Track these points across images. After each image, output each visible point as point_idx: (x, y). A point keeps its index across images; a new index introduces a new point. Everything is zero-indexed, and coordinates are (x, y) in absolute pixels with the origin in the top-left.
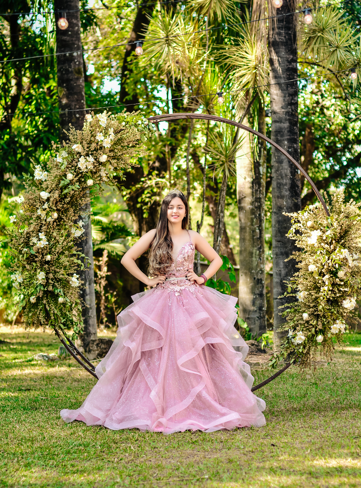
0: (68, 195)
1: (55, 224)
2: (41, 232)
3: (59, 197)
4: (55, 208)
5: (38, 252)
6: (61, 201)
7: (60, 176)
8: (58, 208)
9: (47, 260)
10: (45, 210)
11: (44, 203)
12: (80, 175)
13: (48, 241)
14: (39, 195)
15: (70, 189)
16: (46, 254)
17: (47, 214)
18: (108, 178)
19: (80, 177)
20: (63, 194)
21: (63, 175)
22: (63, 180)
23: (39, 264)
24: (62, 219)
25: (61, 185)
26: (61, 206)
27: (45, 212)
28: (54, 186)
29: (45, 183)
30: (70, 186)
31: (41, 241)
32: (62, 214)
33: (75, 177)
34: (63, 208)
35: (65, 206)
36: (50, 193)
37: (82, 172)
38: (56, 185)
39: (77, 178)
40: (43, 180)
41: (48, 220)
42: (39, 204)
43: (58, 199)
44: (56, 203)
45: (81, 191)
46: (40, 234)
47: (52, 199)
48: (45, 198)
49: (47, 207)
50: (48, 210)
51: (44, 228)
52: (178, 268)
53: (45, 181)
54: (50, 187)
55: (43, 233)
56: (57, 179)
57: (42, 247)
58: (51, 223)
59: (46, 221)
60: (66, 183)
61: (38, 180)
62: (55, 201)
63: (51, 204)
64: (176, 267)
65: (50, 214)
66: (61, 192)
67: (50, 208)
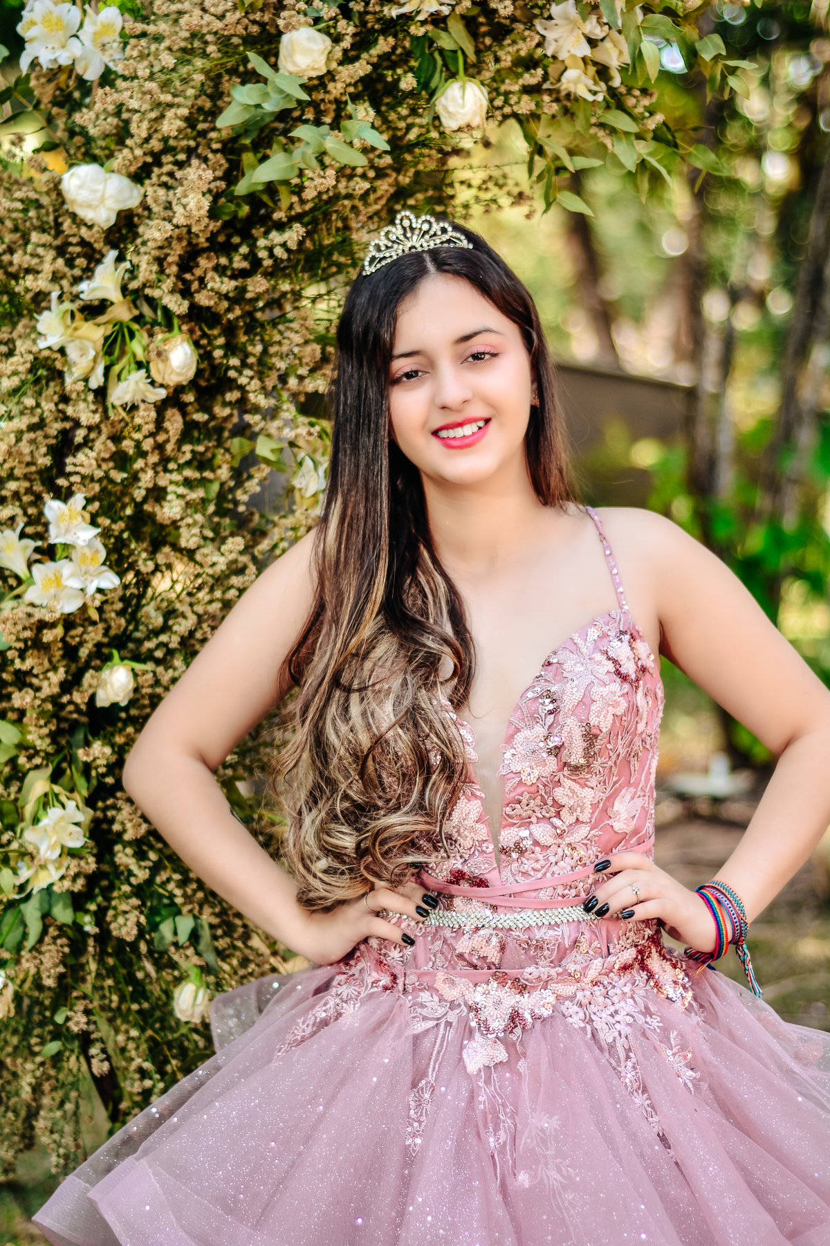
0: (286, 199)
1: (174, 423)
2: (64, 495)
3: (213, 214)
4: (178, 305)
5: (35, 644)
6: (229, 249)
7: (224, 42)
8: (203, 299)
9: (103, 701)
10: (94, 310)
11: (94, 257)
12: (383, 45)
13: (118, 559)
14: (56, 187)
15: (303, 154)
16: (101, 657)
17: (113, 345)
18: (603, 72)
19: (386, 60)
20: (241, 188)
21: (249, 41)
22: (250, 77)
23: (37, 736)
24: (231, 384)
25: (229, 120)
26: (228, 285)
27: (94, 333)
28: (171, 125)
29: (103, 99)
30: (301, 131)
31: (64, 568)
32: (230, 348)
33: (348, 58)
34: (237, 298)
35: (257, 285)
36: (139, 176)
37: (407, 18)
38: (190, 121)
39: (361, 68)
40: (92, 75)
41: (120, 394)
42: (50, 263)
43: (203, 228)
44: (187, 263)
45: (381, 173)
46: (53, 508)
47: (154, 232)
48: (103, 216)
49: (115, 295)
50: (122, 312)
51: (84, 462)
52: (508, 836)
53: (107, 78)
54: (139, 129)
55: (78, 500)
56: (197, 70)
57: (71, 606)
58: (145, 417)
59: (101, 394)
60: (271, 106)
61: (53, 74)
62: (177, 250)
63: (146, 271)
64: (495, 820)
65: (136, 347)
66: (232, 174)
67: (134, 295)
